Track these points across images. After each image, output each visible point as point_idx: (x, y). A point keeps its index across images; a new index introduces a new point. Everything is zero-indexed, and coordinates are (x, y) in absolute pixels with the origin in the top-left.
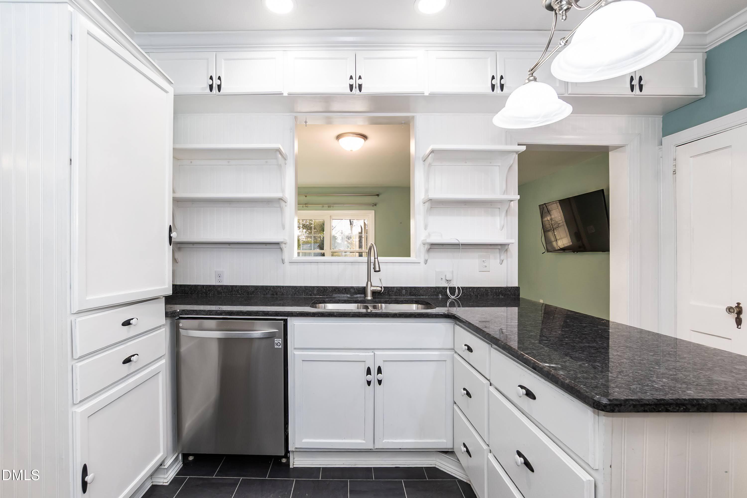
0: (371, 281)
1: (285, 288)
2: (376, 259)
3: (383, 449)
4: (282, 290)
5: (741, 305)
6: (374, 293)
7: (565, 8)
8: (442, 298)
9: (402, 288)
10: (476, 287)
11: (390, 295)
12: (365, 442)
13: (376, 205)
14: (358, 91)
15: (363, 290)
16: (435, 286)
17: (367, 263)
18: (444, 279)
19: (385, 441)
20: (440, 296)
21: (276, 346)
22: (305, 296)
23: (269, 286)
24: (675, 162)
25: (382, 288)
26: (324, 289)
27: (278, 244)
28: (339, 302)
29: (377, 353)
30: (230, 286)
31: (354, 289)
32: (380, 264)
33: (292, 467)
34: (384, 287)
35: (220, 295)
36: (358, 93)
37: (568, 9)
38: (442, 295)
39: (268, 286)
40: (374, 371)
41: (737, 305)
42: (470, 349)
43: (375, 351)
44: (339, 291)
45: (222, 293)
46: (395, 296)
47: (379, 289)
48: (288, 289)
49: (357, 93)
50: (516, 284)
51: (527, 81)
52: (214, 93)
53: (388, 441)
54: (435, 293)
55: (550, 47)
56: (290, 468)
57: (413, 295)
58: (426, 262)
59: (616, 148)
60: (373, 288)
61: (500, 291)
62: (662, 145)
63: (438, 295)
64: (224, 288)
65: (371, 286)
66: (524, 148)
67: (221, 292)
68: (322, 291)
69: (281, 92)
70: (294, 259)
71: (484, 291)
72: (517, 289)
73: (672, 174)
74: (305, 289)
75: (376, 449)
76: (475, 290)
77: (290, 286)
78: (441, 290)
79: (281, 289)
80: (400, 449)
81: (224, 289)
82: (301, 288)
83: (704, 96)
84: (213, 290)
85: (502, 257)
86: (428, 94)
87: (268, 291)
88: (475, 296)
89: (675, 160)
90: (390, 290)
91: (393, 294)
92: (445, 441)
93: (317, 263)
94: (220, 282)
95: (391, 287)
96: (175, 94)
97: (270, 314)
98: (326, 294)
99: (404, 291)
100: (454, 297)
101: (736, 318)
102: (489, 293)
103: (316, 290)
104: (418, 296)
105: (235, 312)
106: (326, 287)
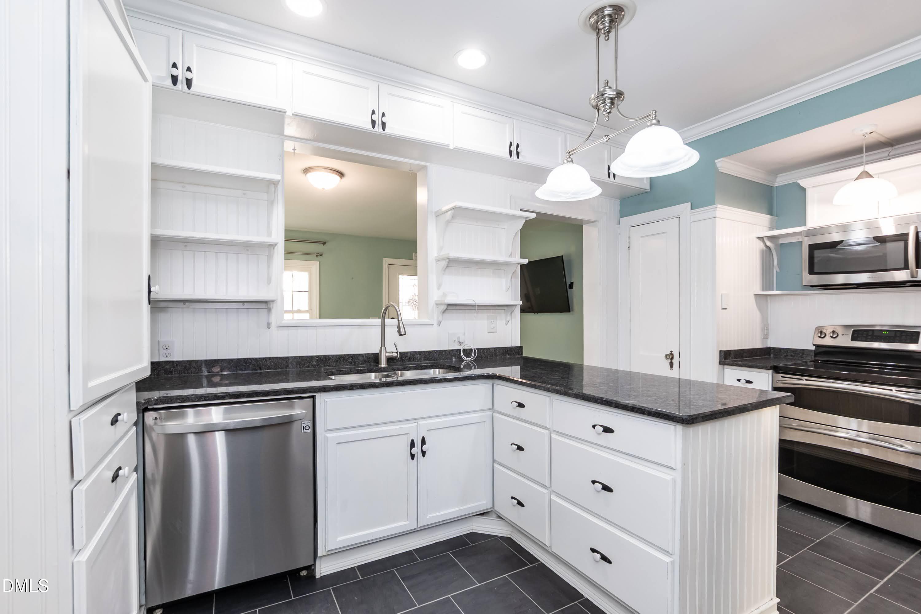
0: (385, 346)
1: (273, 360)
2: (400, 321)
3: (427, 525)
4: (268, 362)
5: (673, 353)
6: (390, 360)
7: (608, 111)
8: (455, 361)
9: (416, 353)
10: (487, 348)
11: (404, 361)
12: (409, 523)
13: (321, 255)
14: (382, 130)
15: (376, 358)
16: (447, 349)
17: (380, 327)
18: (457, 341)
19: (428, 516)
20: (454, 359)
21: (304, 430)
22: (300, 368)
23: (250, 359)
24: (629, 240)
25: (398, 354)
26: (326, 358)
27: (266, 303)
28: (351, 373)
29: (421, 422)
30: (186, 362)
31: (363, 357)
32: (404, 326)
33: (319, 577)
34: (399, 352)
35: (170, 376)
36: (381, 131)
37: (610, 112)
38: (455, 358)
39: (247, 359)
40: (418, 443)
41: (670, 353)
42: (521, 405)
43: (418, 420)
44: (345, 360)
45: (173, 372)
46: (408, 362)
47: (395, 354)
48: (277, 361)
49: (379, 132)
50: (518, 344)
51: (566, 161)
52: (179, 88)
53: (432, 515)
54: (449, 356)
55: (592, 137)
56: (316, 578)
57: (427, 360)
58: (439, 323)
59: (589, 222)
60: (387, 354)
61: (506, 351)
62: (620, 224)
63: (452, 359)
64: (177, 365)
65: (386, 352)
66: (534, 216)
67: (171, 370)
68: (323, 361)
69: (285, 110)
70: (284, 322)
71: (493, 351)
72: (521, 348)
73: (627, 249)
74: (300, 360)
75: (420, 527)
76: (486, 351)
77: (279, 357)
78: (455, 352)
79: (266, 362)
80: (444, 521)
81: (176, 367)
82: (295, 358)
83: (649, 191)
84: (157, 369)
85: (509, 318)
86: (452, 148)
87: (248, 365)
88: (486, 357)
89: (629, 238)
90: (404, 356)
91: (406, 359)
92: (485, 502)
93: (315, 327)
94: (168, 356)
95: (405, 352)
96: (154, 84)
97: (295, 392)
98: (329, 364)
99: (418, 355)
100: (470, 359)
101: (670, 363)
102: (498, 354)
103: (316, 360)
104: (432, 361)
105: (245, 394)
106: (328, 356)
